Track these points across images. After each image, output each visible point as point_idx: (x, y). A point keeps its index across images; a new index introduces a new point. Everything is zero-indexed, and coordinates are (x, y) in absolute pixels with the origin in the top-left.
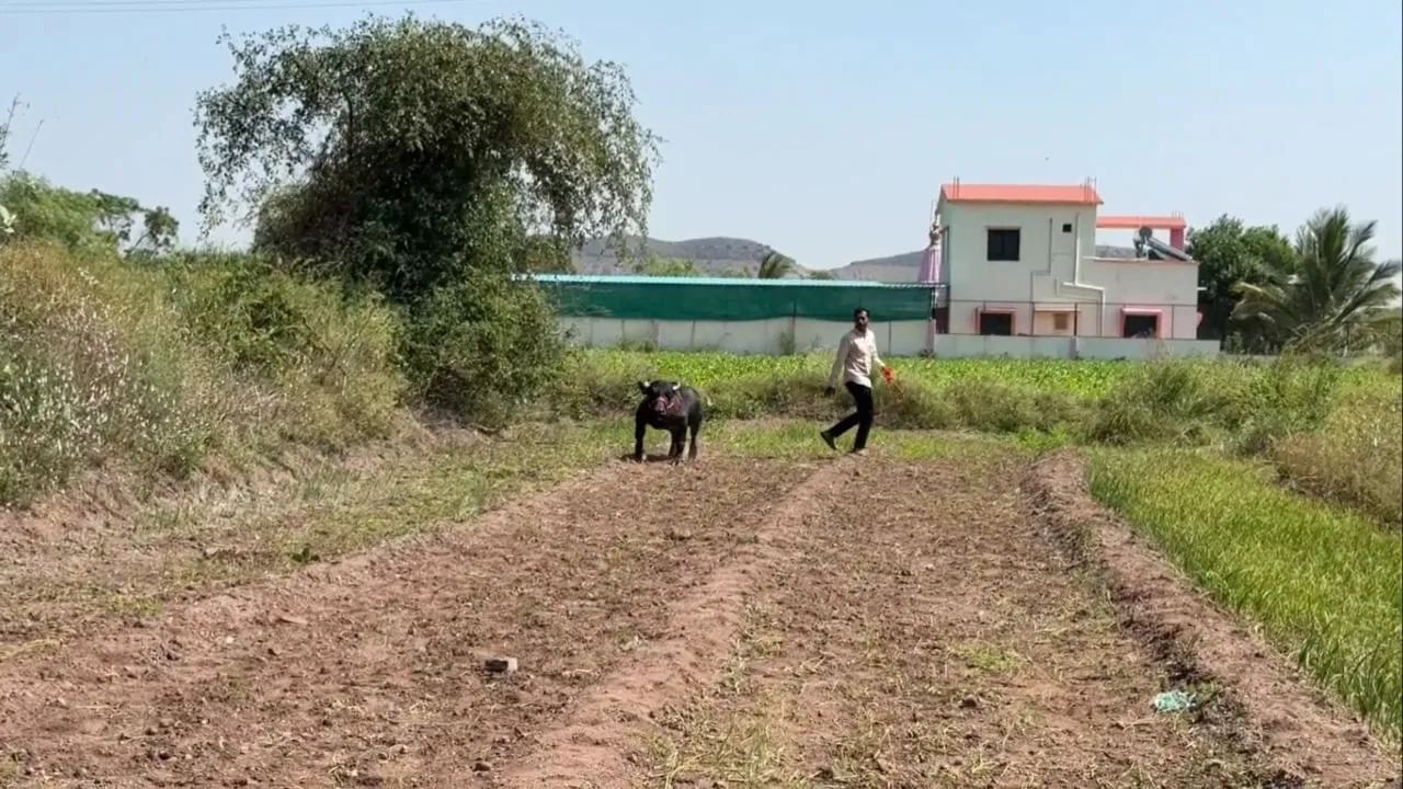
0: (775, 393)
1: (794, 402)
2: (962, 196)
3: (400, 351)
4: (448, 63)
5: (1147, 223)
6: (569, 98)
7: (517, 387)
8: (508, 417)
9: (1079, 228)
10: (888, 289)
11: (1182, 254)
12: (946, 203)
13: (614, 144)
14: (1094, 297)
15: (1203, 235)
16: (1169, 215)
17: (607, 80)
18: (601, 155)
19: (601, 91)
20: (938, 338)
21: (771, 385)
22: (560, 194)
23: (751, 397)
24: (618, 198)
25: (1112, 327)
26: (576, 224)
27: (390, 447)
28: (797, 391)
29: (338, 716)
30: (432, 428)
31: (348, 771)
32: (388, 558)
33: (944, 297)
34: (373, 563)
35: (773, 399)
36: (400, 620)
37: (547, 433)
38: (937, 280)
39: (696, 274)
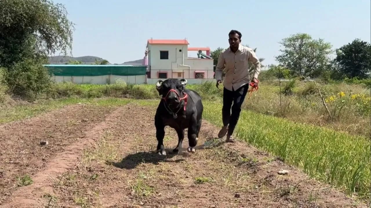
0: (106, 91)
1: (112, 93)
2: (153, 43)
3: (5, 79)
4: (16, 3)
5: (200, 49)
6: (50, 13)
7: (38, 89)
8: (35, 98)
9: (183, 51)
10: (135, 67)
11: (210, 57)
12: (149, 45)
13: (62, 25)
14: (188, 68)
15: (214, 53)
16: (206, 47)
17: (60, 8)
18: (59, 28)
19: (58, 11)
20: (148, 79)
21: (105, 89)
22: (48, 38)
23: (100, 92)
24: (63, 40)
25: (192, 76)
26: (53, 47)
27: (4, 104)
28: (112, 90)
29: (4, 154)
30: (15, 100)
31: (10, 162)
32: (9, 126)
33: (149, 69)
34: (5, 127)
35: (106, 93)
36: (15, 138)
37: (46, 102)
38: (147, 65)
39: (82, 64)
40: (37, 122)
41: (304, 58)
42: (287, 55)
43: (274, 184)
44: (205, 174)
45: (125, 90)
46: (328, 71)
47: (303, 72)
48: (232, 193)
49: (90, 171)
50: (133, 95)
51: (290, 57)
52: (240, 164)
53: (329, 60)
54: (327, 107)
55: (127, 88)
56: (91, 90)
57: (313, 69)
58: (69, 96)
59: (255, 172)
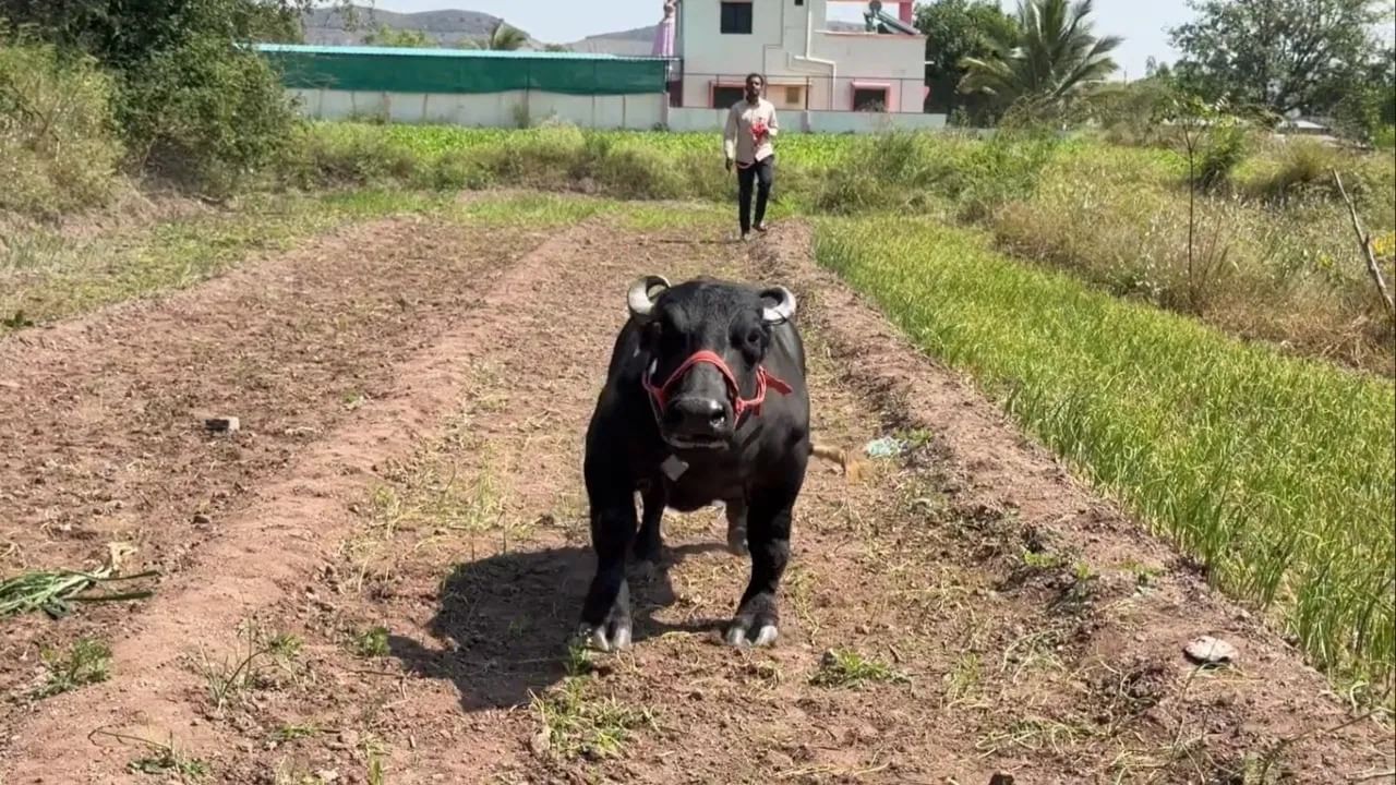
0: (507, 163)
1: (526, 172)
3: (116, 117)
7: (240, 156)
8: (233, 187)
9: (811, 1)
10: (622, 62)
11: (911, 28)
14: (826, 71)
15: (928, 10)
20: (672, 112)
21: (504, 156)
23: (482, 167)
25: (842, 101)
27: (108, 215)
28: (530, 162)
29: (52, 474)
30: (153, 197)
31: (61, 526)
32: (106, 323)
33: (678, 70)
34: (90, 329)
35: (505, 170)
36: (118, 383)
37: (274, 203)
38: (671, 53)
39: (428, 45)
40: (220, 303)
41: (1282, 37)
42: (1214, 23)
43: (1169, 722)
44: (866, 629)
45: (577, 161)
46: (1374, 89)
47: (1273, 93)
48: (979, 756)
49: (376, 596)
50: (609, 184)
51: (1225, 31)
52: (1017, 578)
53: (1378, 46)
54: (1382, 283)
55: (585, 155)
56: (447, 161)
57: (1314, 82)
58: (363, 182)
59: (1081, 637)
